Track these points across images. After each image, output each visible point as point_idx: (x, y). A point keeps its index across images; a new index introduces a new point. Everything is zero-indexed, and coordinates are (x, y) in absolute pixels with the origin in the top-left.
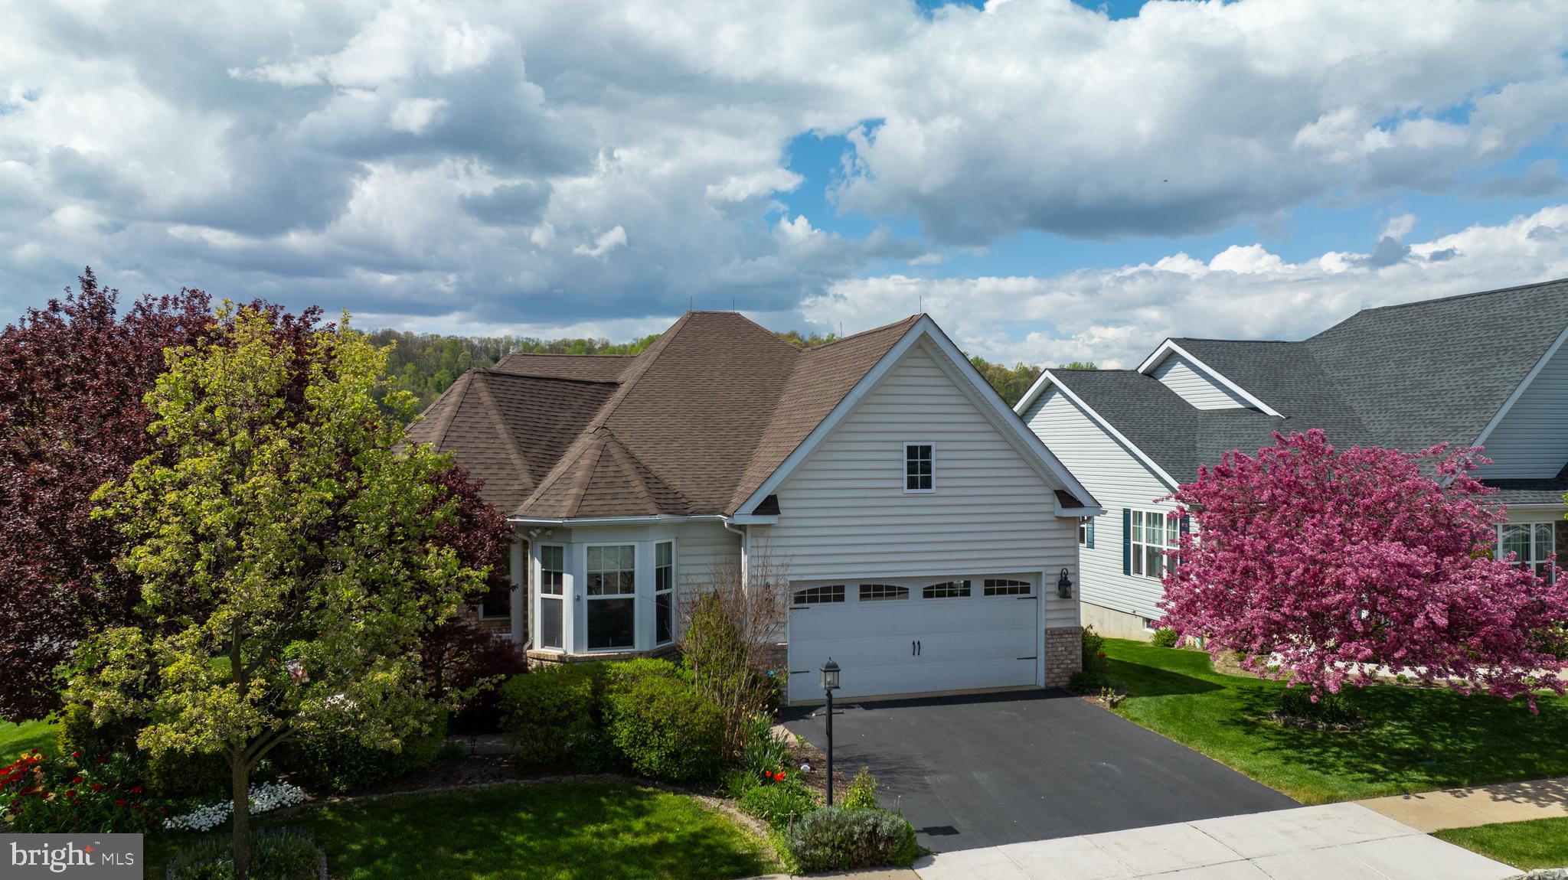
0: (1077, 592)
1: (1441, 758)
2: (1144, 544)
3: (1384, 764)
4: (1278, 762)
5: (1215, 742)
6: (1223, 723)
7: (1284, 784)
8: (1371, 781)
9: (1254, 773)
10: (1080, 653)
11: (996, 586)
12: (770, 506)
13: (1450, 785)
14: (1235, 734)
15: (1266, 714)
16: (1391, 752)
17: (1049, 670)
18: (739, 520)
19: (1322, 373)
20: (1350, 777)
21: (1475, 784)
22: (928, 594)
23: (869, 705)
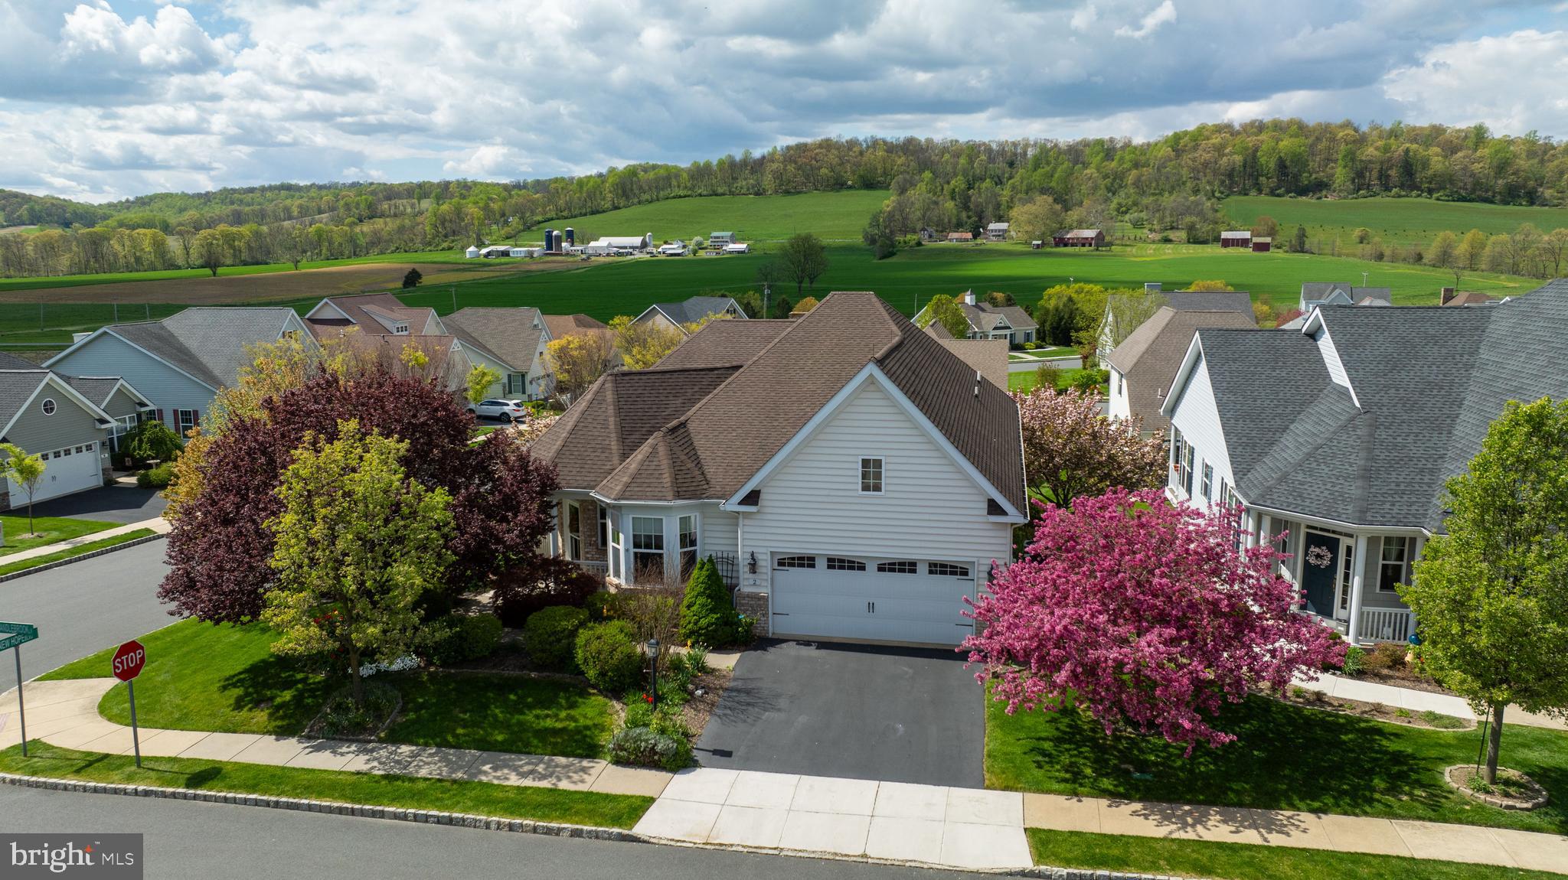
4: (1022, 751)
5: (1009, 724)
9: (989, 756)
11: (939, 568)
12: (753, 498)
14: (1040, 720)
16: (1130, 760)
22: (881, 569)
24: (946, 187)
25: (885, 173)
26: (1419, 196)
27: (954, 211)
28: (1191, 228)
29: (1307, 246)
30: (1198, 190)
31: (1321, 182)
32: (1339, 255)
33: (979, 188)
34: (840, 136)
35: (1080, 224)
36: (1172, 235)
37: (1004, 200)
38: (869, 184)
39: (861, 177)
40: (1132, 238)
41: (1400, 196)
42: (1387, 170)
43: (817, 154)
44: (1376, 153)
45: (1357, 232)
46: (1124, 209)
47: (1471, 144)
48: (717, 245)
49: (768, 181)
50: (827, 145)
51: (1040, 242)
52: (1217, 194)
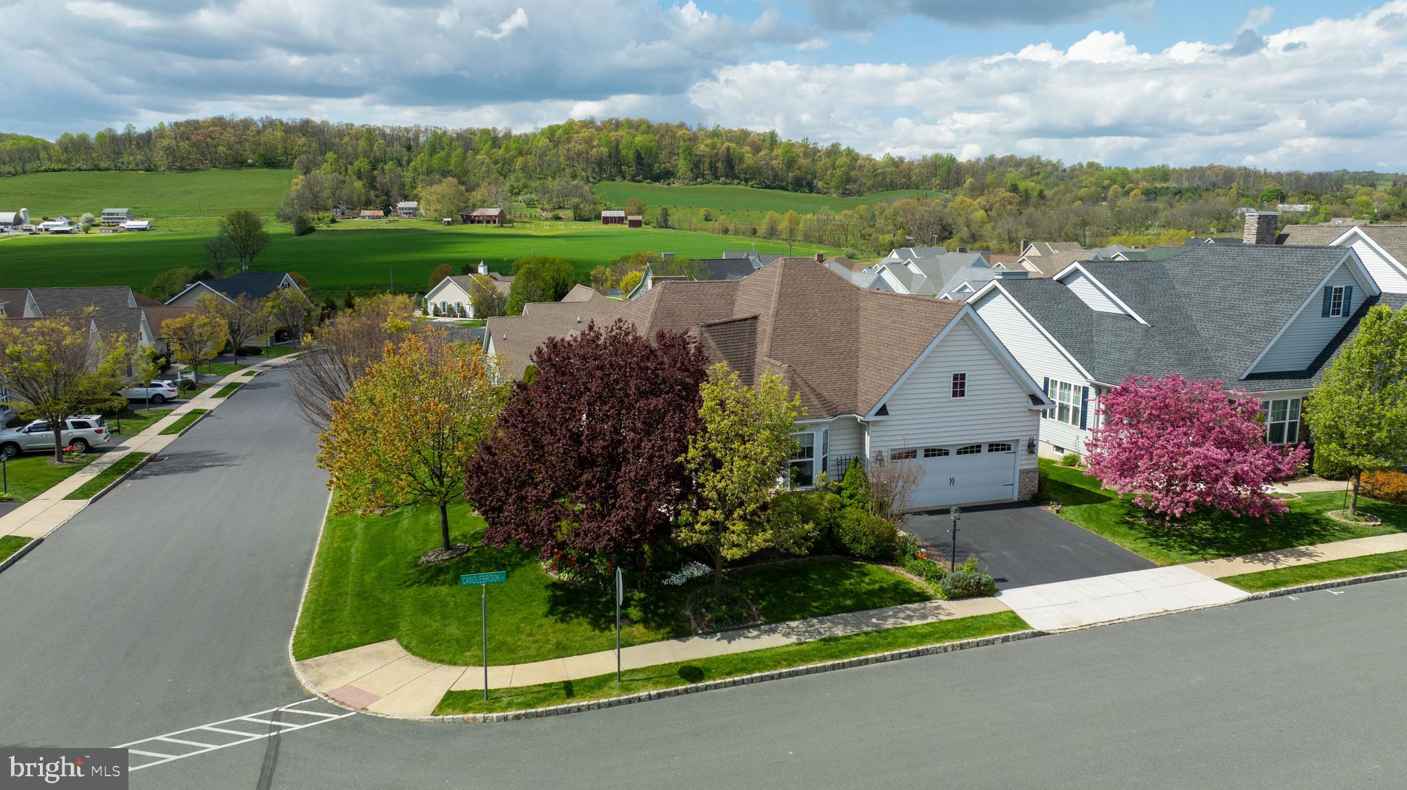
0: (1037, 450)
1: (1225, 541)
2: (1057, 401)
3: (1197, 546)
4: (1147, 545)
5: (1115, 534)
6: (1117, 523)
7: (1150, 556)
8: (1191, 555)
9: (1136, 551)
10: (1037, 482)
11: (995, 447)
12: (883, 411)
13: (1226, 556)
14: (1124, 529)
15: (1138, 517)
16: (1201, 539)
17: (1020, 491)
18: (868, 419)
19: (1174, 288)
20: (1181, 553)
21: (1238, 555)
22: (959, 452)
23: (931, 513)
24: (349, 167)
25: (286, 153)
26: (739, 184)
27: (363, 191)
28: (576, 208)
29: (670, 223)
30: (576, 176)
31: (669, 171)
32: (695, 230)
33: (383, 169)
34: (233, 115)
35: (484, 203)
36: (561, 213)
37: (408, 180)
38: (270, 162)
39: (262, 156)
40: (529, 215)
41: (726, 184)
42: (716, 162)
43: (212, 132)
44: (707, 149)
45: (702, 212)
46: (516, 190)
47: (768, 145)
48: (113, 223)
49: (159, 157)
50: (219, 122)
51: (450, 219)
52: (591, 180)
